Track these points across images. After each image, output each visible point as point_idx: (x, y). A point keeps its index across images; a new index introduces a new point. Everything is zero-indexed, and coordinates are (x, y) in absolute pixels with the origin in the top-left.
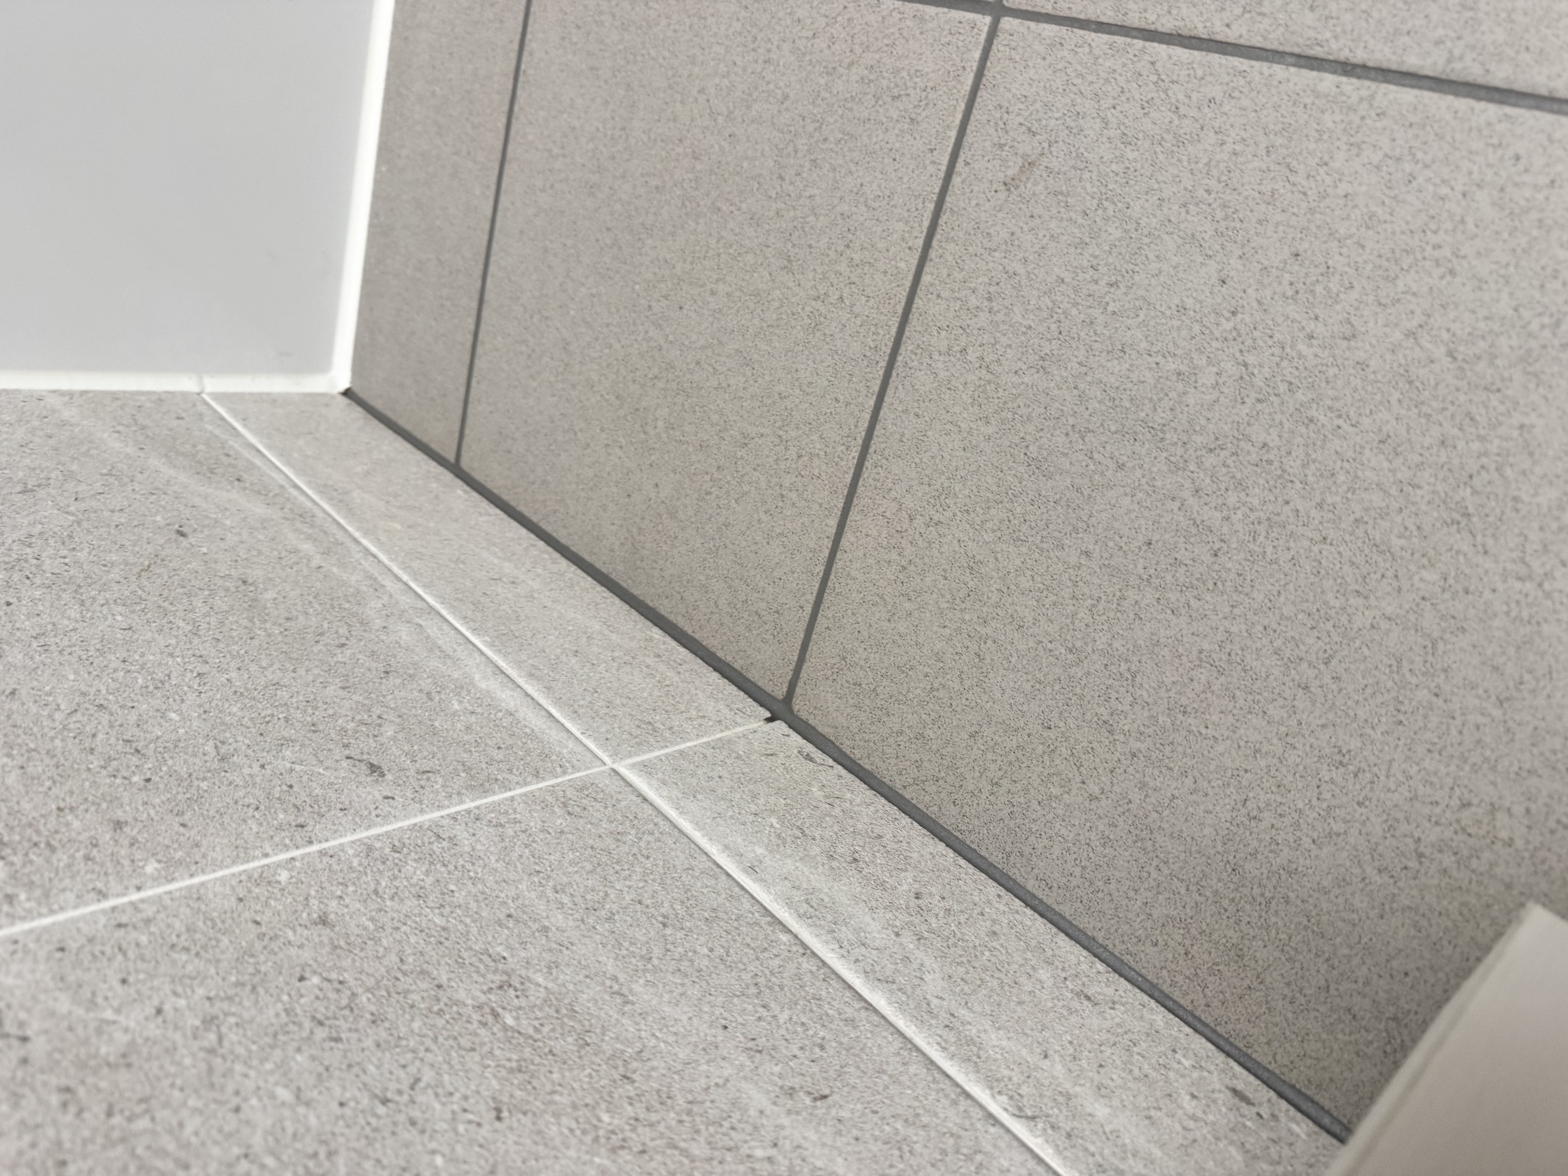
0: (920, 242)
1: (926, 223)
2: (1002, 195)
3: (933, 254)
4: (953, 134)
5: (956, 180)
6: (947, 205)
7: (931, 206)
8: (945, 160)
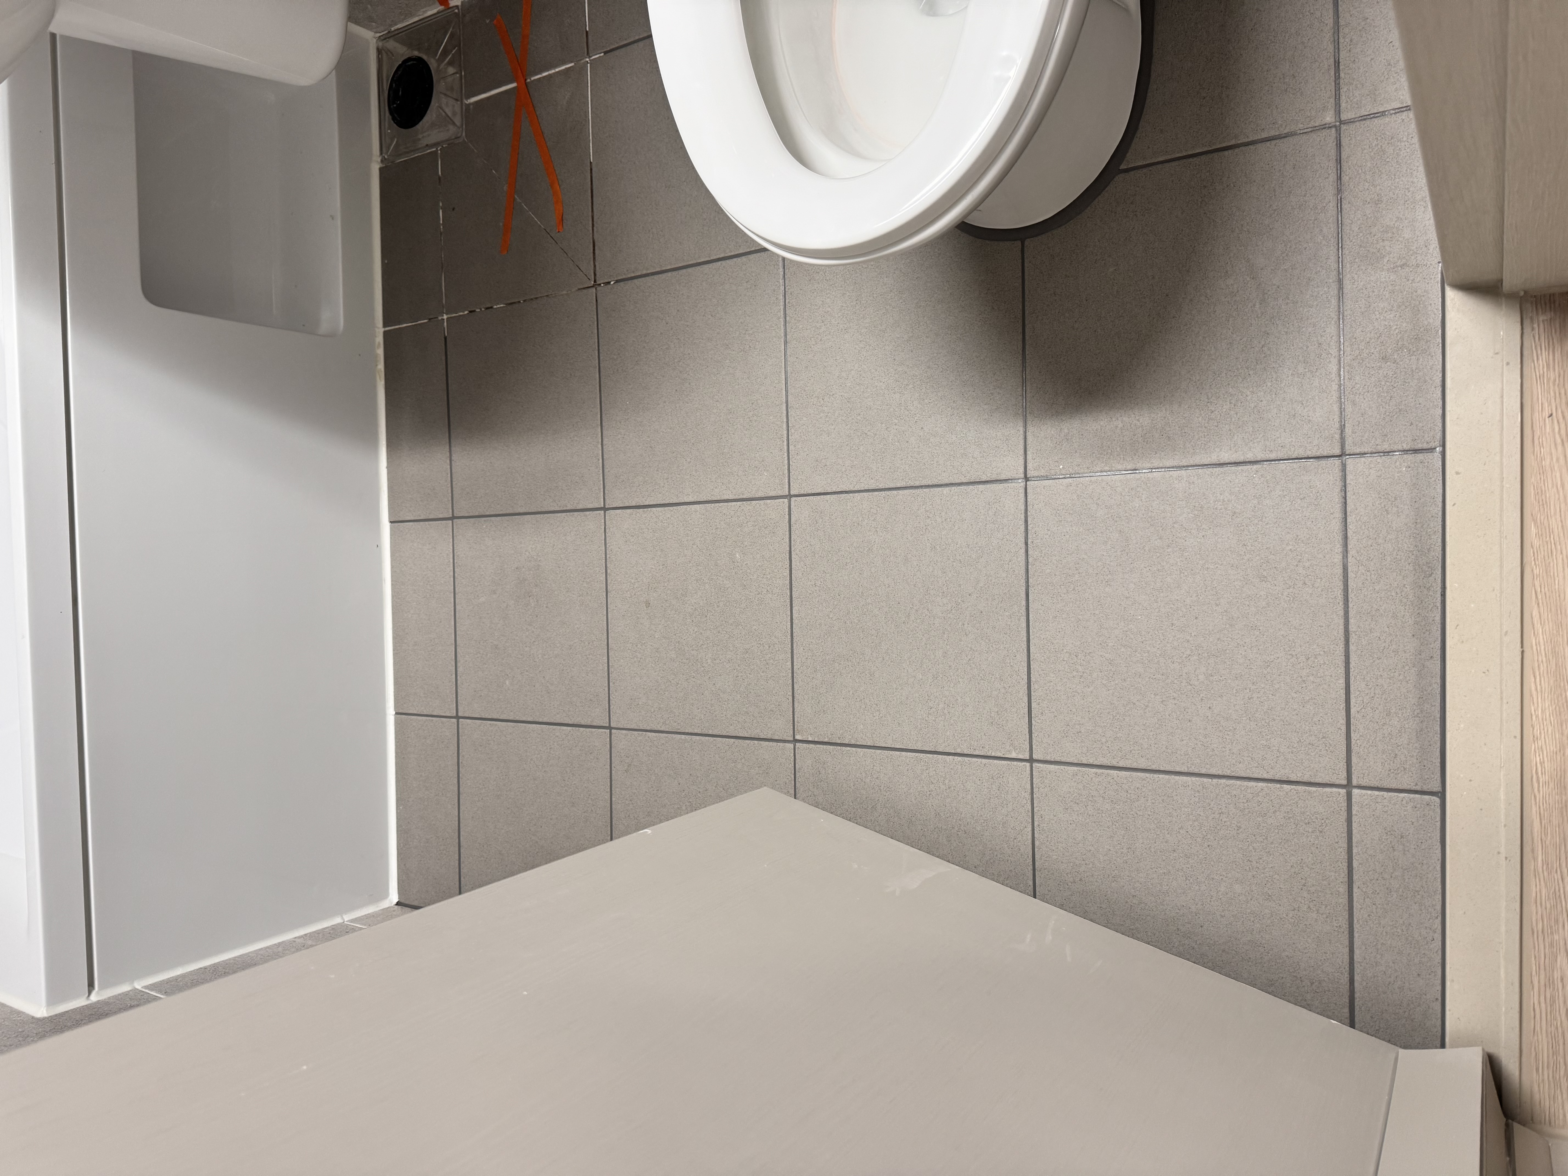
0: (609, 790)
1: (609, 784)
2: (626, 774)
3: (613, 792)
4: (609, 760)
5: (613, 772)
6: (613, 779)
7: (609, 780)
8: (609, 767)
